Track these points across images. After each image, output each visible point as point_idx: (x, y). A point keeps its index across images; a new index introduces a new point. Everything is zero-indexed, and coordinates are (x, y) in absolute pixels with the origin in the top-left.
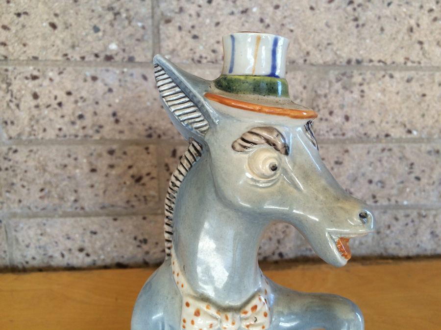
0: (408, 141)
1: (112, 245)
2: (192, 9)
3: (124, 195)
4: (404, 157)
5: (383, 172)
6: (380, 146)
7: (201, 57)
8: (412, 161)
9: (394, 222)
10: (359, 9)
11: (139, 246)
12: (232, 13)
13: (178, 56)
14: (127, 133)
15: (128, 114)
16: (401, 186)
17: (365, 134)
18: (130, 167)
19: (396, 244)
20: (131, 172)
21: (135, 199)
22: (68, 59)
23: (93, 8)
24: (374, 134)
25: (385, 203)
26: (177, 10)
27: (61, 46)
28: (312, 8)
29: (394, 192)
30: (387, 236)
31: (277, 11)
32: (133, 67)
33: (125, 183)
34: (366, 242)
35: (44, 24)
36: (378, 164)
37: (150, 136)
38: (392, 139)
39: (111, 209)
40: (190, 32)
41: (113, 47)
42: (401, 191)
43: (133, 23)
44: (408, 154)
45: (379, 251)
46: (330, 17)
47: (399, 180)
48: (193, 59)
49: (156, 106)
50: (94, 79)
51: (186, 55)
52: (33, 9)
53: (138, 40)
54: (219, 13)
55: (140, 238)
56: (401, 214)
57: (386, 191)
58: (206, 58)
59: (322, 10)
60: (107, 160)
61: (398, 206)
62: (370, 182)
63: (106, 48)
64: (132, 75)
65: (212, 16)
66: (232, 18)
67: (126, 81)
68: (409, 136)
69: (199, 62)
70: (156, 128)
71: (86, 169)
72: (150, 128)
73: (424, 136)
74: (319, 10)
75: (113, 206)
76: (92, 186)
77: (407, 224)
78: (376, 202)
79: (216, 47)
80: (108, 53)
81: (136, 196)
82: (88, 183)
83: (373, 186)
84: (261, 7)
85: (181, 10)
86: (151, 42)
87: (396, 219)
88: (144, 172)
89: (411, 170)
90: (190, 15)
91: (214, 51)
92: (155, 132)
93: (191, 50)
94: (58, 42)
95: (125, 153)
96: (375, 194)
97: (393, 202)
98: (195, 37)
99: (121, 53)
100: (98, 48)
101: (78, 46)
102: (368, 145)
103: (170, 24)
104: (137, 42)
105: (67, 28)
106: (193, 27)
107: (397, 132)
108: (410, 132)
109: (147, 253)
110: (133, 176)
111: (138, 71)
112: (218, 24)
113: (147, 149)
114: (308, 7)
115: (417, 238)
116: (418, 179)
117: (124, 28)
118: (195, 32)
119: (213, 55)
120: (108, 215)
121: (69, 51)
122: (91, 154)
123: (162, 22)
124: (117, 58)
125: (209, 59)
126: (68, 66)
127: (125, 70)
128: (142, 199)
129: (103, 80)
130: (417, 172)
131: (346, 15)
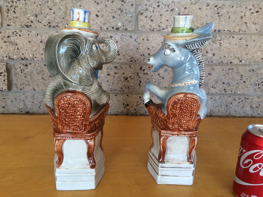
0: (240, 65)
1: (114, 107)
2: (151, 9)
3: (120, 85)
4: (238, 72)
5: (229, 79)
6: (228, 67)
7: (154, 28)
8: (242, 74)
9: (234, 101)
10: (220, 9)
11: (125, 107)
12: (167, 11)
13: (145, 28)
14: (122, 59)
15: (123, 52)
16: (237, 85)
17: (222, 62)
18: (123, 74)
19: (235, 111)
20: (124, 75)
21: (124, 87)
22: (102, 29)
23: (113, 9)
24: (225, 62)
25: (230, 92)
26: (145, 10)
27: (100, 24)
28: (200, 9)
29: (234, 88)
30: (231, 107)
31: (186, 10)
32: (126, 33)
33: (121, 80)
34: (221, 110)
35: (94, 15)
36: (227, 75)
37: (132, 61)
38: (233, 64)
39: (114, 91)
40: (150, 18)
41: (120, 24)
42: (237, 88)
43: (127, 15)
44: (240, 71)
45: (227, 114)
46: (207, 12)
47: (236, 83)
48: (150, 29)
49: (135, 49)
50: (111, 37)
51: (148, 28)
52: (90, 9)
53: (129, 22)
54: (162, 10)
55: (126, 104)
56: (237, 98)
57: (230, 88)
58: (156, 29)
59: (204, 9)
60: (114, 70)
61: (235, 94)
62: (224, 83)
63: (117, 24)
64: (126, 36)
65: (159, 12)
66: (167, 12)
67: (123, 38)
68: (241, 63)
69: (153, 30)
70: (134, 58)
71: (106, 74)
72: (132, 58)
73: (247, 63)
74: (203, 9)
75: (115, 90)
76: (108, 81)
77: (240, 102)
78: (226, 92)
79: (160, 24)
80: (118, 27)
81: (125, 86)
82: (106, 80)
83: (225, 85)
84: (179, 8)
85: (147, 9)
86: (134, 23)
87: (235, 100)
88: (129, 76)
89: (242, 78)
90: (150, 12)
91: (159, 26)
92: (134, 59)
93: (150, 25)
94: (99, 22)
95: (121, 68)
96: (225, 88)
97: (233, 92)
98: (152, 20)
99: (123, 27)
100: (114, 24)
101: (106, 24)
102: (222, 67)
103: (143, 15)
104: (129, 23)
105: (102, 17)
106: (151, 16)
107: (236, 61)
108: (241, 61)
109: (128, 110)
110: (124, 77)
111: (128, 34)
112: (161, 15)
113: (130, 66)
114: (199, 8)
115: (244, 109)
116: (244, 82)
117: (124, 17)
118: (152, 18)
119: (159, 27)
120: (113, 94)
121: (102, 26)
122: (108, 68)
123: (140, 14)
124: (121, 29)
125: (157, 29)
126: (101, 32)
127: (123, 34)
128: (127, 87)
129: (114, 38)
130: (244, 79)
131: (214, 11)
